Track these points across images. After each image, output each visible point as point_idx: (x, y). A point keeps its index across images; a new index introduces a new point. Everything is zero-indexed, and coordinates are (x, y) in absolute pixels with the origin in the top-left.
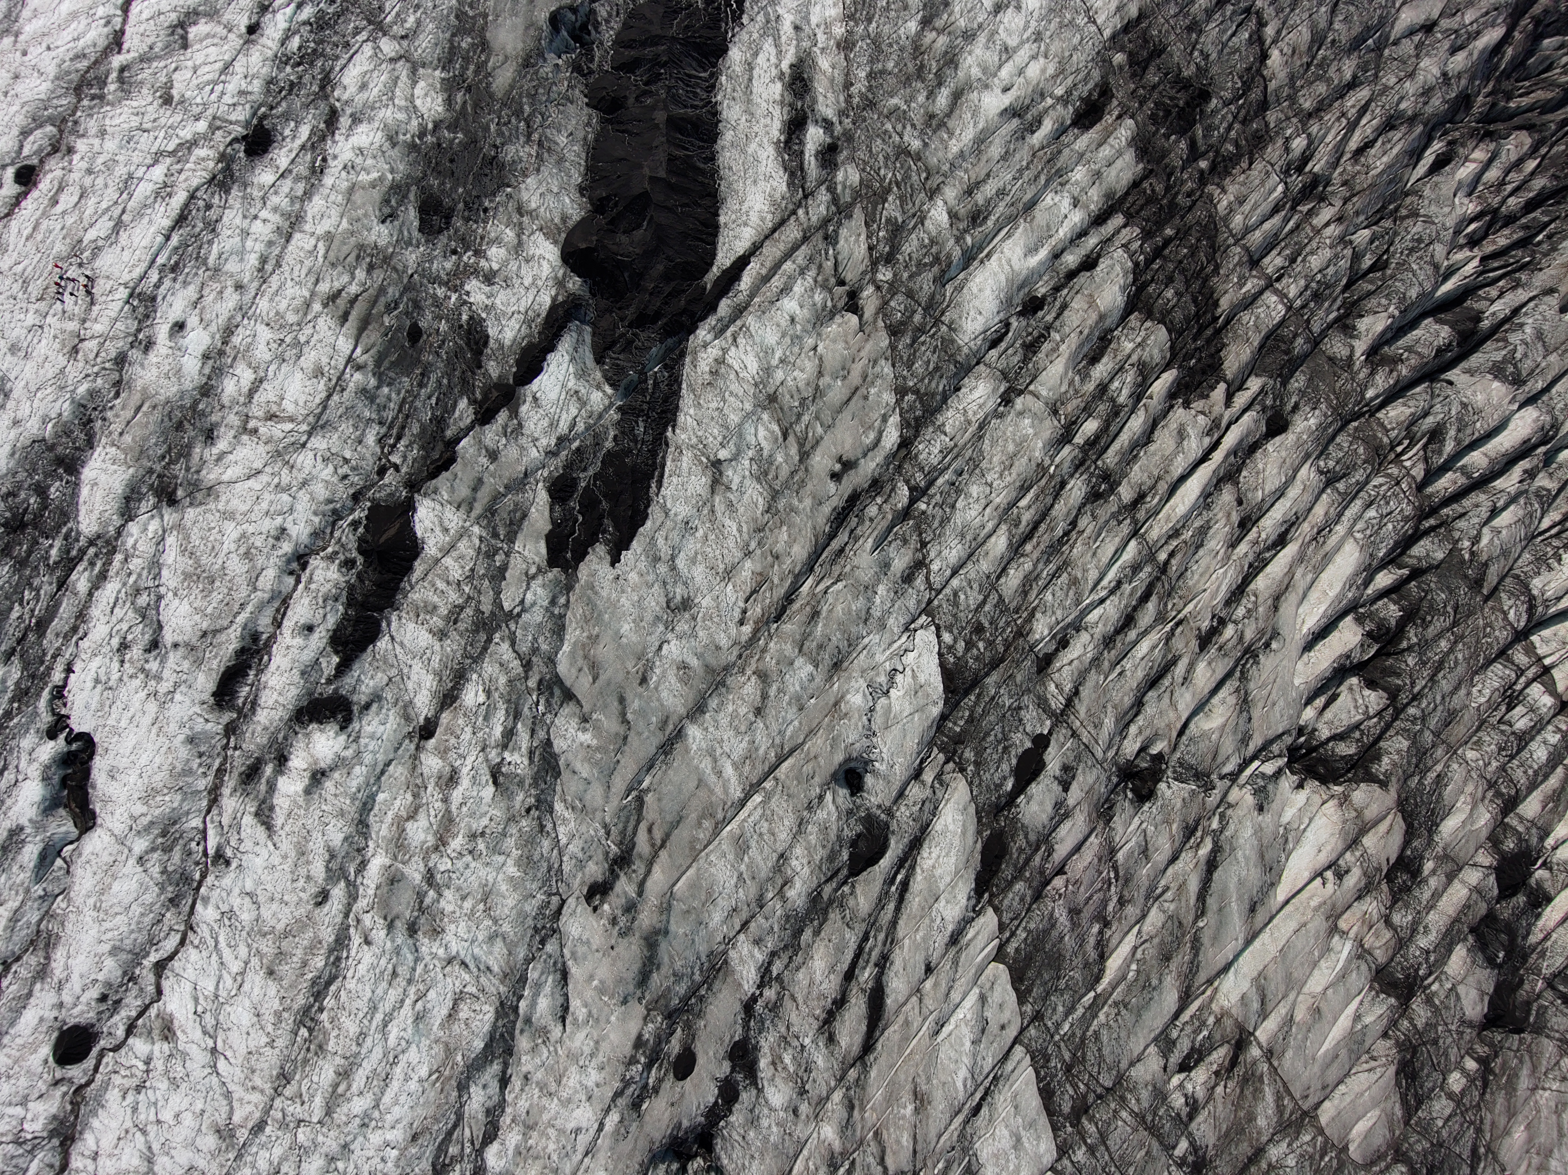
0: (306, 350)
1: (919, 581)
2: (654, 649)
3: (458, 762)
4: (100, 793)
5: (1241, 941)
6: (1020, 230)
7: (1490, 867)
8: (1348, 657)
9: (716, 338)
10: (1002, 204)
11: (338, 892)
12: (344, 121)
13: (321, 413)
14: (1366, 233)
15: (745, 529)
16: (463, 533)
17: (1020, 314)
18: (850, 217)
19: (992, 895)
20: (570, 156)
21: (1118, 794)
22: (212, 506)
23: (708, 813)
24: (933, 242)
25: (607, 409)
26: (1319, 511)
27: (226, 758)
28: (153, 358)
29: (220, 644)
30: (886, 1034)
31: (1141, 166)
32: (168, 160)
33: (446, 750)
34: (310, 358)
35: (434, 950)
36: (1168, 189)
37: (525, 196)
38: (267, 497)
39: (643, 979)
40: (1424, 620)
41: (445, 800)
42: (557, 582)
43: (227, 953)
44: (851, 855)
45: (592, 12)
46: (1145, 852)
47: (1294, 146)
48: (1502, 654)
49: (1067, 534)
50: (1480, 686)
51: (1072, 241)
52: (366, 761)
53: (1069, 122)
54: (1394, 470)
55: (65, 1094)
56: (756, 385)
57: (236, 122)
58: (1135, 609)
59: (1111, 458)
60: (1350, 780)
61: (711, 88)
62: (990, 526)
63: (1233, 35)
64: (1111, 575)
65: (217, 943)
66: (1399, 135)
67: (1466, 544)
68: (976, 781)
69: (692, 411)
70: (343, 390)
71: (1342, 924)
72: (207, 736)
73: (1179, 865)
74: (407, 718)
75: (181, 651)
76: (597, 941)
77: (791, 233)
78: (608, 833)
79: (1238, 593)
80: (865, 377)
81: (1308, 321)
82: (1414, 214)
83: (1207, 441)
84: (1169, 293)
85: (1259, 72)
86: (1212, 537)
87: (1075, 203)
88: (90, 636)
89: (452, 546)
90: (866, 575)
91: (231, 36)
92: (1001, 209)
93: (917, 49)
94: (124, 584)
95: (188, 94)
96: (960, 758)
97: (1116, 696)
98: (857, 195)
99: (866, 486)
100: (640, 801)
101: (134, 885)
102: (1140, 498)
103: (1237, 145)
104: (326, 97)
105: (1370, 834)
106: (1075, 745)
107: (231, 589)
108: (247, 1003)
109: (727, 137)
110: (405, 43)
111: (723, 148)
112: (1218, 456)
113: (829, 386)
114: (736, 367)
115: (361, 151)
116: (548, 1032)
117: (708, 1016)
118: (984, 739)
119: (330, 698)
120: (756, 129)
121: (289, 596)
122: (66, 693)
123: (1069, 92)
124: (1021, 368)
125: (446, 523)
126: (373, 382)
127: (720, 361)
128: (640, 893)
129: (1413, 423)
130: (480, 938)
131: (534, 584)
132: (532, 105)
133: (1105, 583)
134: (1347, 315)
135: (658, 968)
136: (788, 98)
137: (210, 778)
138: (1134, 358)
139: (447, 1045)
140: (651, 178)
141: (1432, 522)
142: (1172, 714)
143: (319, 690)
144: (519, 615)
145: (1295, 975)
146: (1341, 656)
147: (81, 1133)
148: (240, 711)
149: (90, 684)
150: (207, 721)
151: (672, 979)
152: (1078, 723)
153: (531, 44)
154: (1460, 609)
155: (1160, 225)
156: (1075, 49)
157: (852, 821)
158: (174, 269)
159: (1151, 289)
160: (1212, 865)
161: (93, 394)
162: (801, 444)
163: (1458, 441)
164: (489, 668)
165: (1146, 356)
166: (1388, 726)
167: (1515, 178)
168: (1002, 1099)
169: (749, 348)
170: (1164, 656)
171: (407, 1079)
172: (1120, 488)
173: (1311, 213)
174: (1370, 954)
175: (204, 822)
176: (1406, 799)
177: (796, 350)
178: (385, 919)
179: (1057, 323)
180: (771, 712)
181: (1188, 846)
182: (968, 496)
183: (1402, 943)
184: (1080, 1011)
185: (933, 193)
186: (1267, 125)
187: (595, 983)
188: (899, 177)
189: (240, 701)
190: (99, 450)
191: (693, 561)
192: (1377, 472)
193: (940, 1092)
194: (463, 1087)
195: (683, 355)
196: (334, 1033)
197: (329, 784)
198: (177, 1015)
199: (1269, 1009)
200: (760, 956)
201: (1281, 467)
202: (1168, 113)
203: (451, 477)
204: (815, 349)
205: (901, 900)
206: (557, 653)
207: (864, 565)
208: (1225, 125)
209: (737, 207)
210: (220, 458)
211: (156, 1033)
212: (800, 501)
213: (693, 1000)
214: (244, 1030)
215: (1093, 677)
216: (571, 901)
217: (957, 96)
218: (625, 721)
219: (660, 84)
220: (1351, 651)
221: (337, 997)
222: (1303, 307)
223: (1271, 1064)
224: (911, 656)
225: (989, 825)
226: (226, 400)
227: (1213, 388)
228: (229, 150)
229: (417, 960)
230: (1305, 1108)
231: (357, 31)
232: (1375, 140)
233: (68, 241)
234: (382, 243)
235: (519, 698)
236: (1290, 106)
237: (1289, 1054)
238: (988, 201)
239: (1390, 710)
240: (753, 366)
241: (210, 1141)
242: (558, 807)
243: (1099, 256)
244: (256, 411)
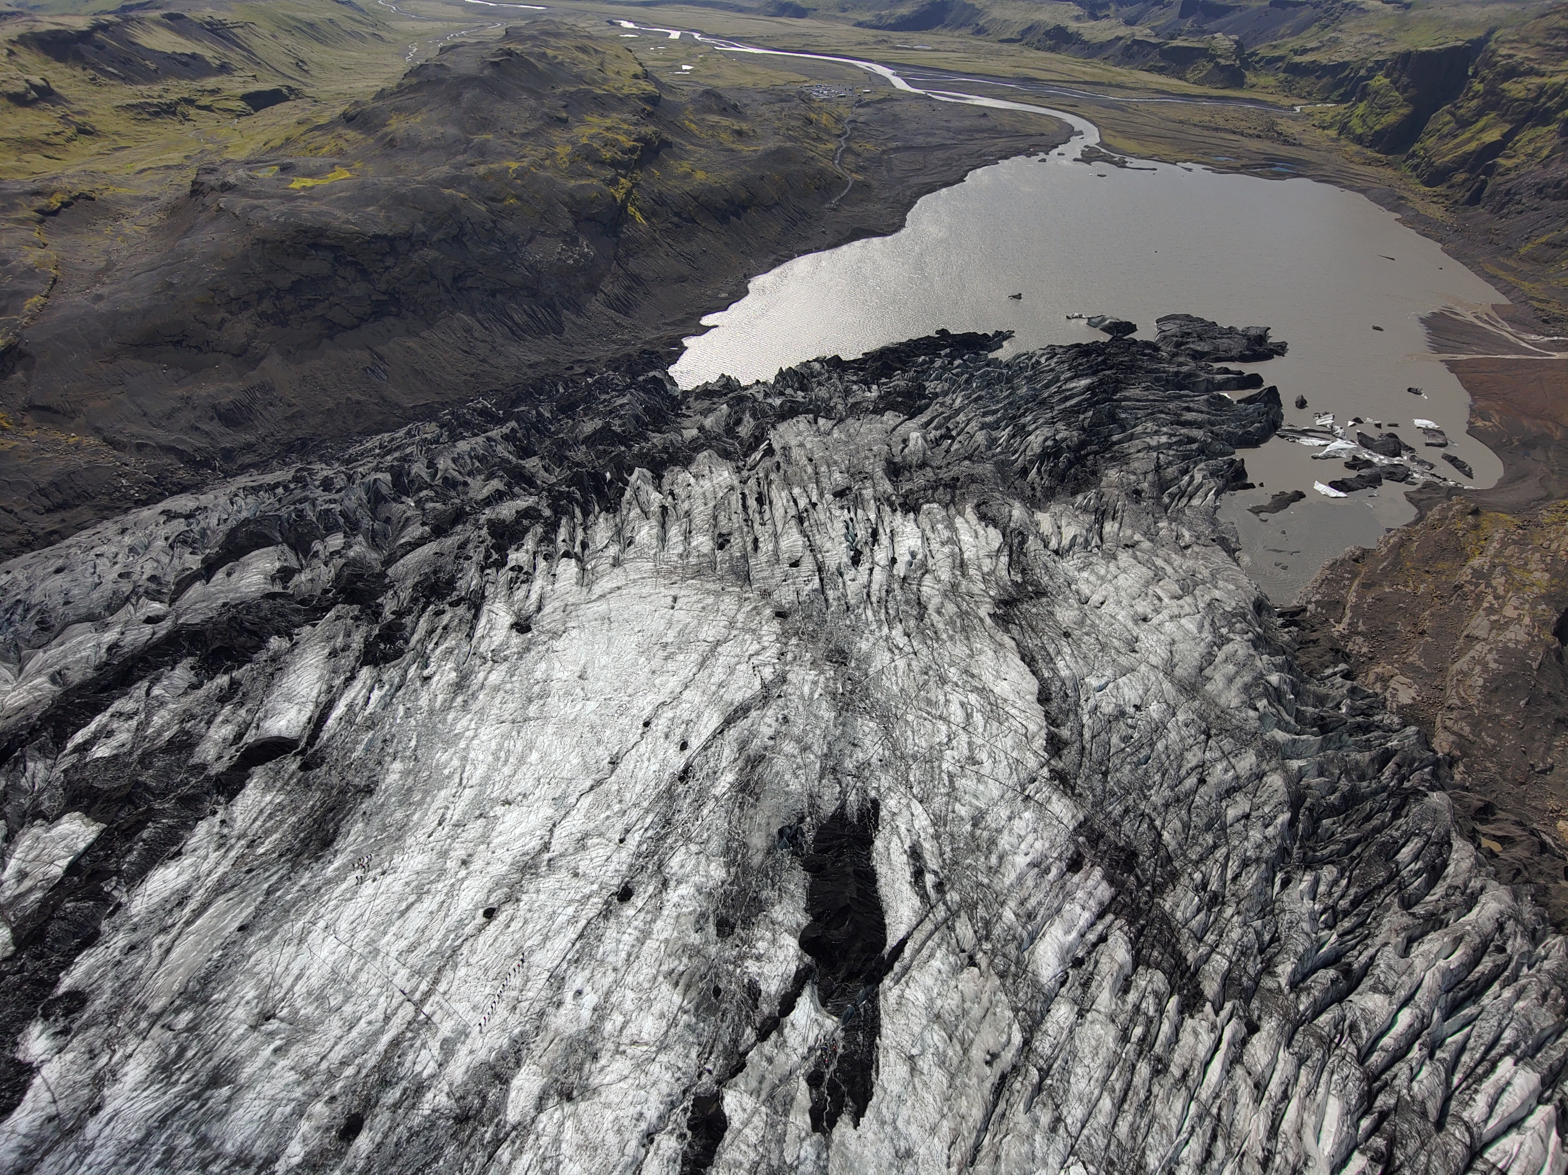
0: (654, 1003)
1: (1062, 1132)
6: (1057, 921)
9: (895, 984)
10: (1042, 909)
12: (673, 883)
13: (664, 1040)
14: (1259, 921)
15: (938, 1099)
16: (755, 1111)
17: (1073, 966)
18: (959, 916)
20: (797, 894)
22: (597, 1100)
24: (1009, 928)
25: (836, 1029)
26: (1303, 1078)
28: (562, 1011)
31: (1113, 888)
32: (577, 904)
34: (657, 1008)
36: (1133, 899)
37: (774, 915)
38: (631, 1092)
40: (1401, 1143)
42: (819, 1142)
45: (799, 828)
47: (1195, 877)
49: (1147, 1097)
51: (1088, 927)
53: (1065, 868)
54: (1338, 1052)
56: (926, 1008)
57: (613, 885)
58: (1210, 1146)
59: (1158, 1048)
61: (869, 859)
62: (1096, 1092)
63: (1139, 826)
64: (1187, 1123)
66: (1254, 868)
67: (1404, 1091)
69: (889, 1026)
70: (676, 1025)
77: (928, 926)
79: (1273, 1133)
80: (991, 1002)
81: (1245, 968)
82: (1283, 910)
83: (1213, 1036)
84: (1156, 953)
85: (1160, 842)
86: (1241, 1097)
87: (1084, 907)
89: (749, 1120)
90: (1024, 1128)
91: (610, 843)
92: (1043, 911)
93: (974, 837)
94: (536, 1154)
95: (588, 871)
98: (960, 905)
99: (1009, 1069)
102: (1186, 1073)
103: (1163, 878)
104: (662, 872)
107: (607, 1155)
109: (882, 881)
110: (703, 845)
111: (880, 886)
112: (1224, 1047)
113: (971, 1007)
114: (912, 999)
115: (683, 897)
120: (897, 876)
121: (641, 1163)
123: (1060, 855)
124: (1083, 997)
125: (744, 1105)
126: (694, 1020)
127: (901, 996)
129: (1337, 1024)
131: (804, 1144)
132: (773, 871)
133: (1184, 1128)
134: (1268, 965)
136: (911, 861)
138: (1149, 990)
140: (850, 898)
141: (1378, 1083)
144: (797, 1167)
153: (770, 844)
155: (1135, 918)
156: (1057, 835)
158: (576, 961)
159: (1144, 951)
161: (522, 1033)
162: (962, 1044)
163: (1370, 1031)
165: (1156, 988)
167: (1337, 889)
169: (917, 988)
172: (1171, 1067)
173: (1220, 911)
177: (946, 987)
179: (1096, 971)
182: (1076, 1074)
185: (1002, 904)
186: (1175, 867)
188: (981, 897)
190: (524, 1067)
191: (908, 1121)
192: (1328, 1053)
195: (877, 994)
201: (1266, 1051)
202: (1118, 862)
203: (745, 1075)
204: (957, 986)
207: (1022, 1121)
208: (1152, 868)
209: (894, 914)
210: (602, 1069)
212: (970, 1079)
217: (1001, 858)
219: (844, 858)
220: (1364, 1169)
222: (1238, 960)
226: (606, 1035)
227: (1204, 1006)
228: (610, 898)
232: (1241, 872)
233: (514, 946)
234: (696, 943)
236: (1185, 858)
238: (1034, 907)
240: (922, 997)
243: (1107, 934)
244: (624, 1040)
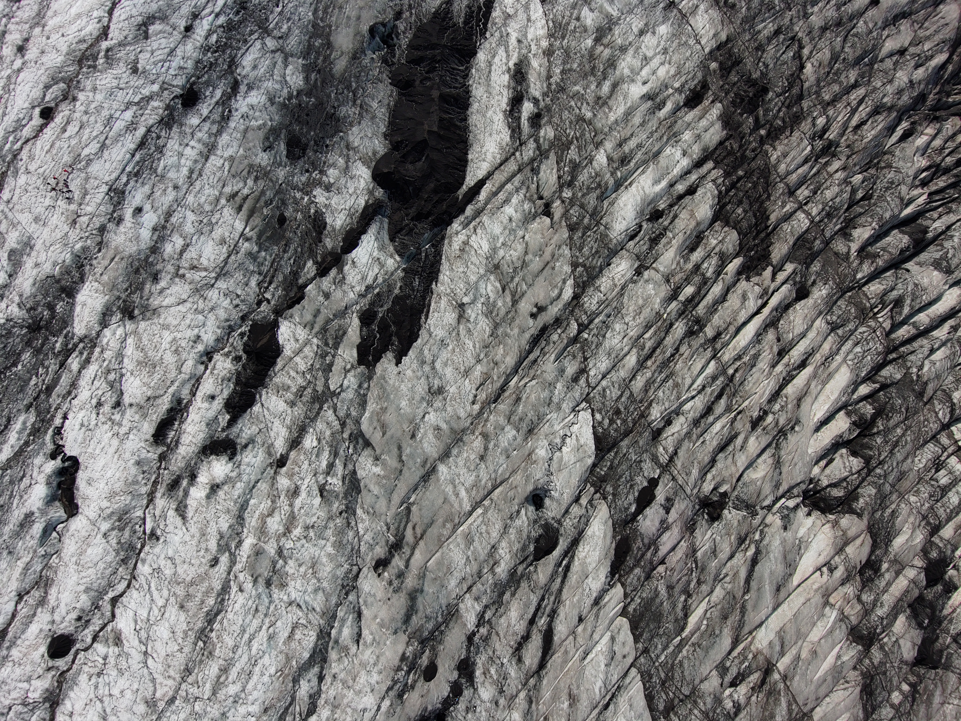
0: (216, 227)
1: (582, 382)
2: (420, 417)
3: (300, 482)
4: (81, 494)
5: (770, 609)
6: (650, 169)
7: (921, 568)
8: (841, 437)
9: (463, 229)
10: (640, 153)
11: (224, 559)
12: (243, 88)
13: (224, 266)
14: (859, 177)
15: (477, 346)
16: (307, 342)
17: (649, 220)
18: (547, 158)
19: (620, 576)
20: (379, 115)
21: (699, 516)
22: (156, 321)
23: (449, 519)
24: (597, 175)
25: (396, 270)
26: (826, 347)
27: (159, 474)
28: (122, 229)
29: (158, 405)
30: (553, 658)
31: (725, 132)
32: (135, 108)
33: (293, 475)
34: (218, 233)
35: (281, 597)
36: (741, 146)
37: (351, 138)
38: (190, 316)
39: (407, 619)
40: (887, 416)
41: (291, 505)
42: (363, 374)
43: (155, 594)
44: (535, 548)
45: (395, 27)
46: (714, 552)
47: (818, 122)
48: (934, 437)
49: (673, 355)
50: (920, 457)
51: (681, 177)
52: (244, 480)
53: (682, 104)
54: (872, 323)
55: (54, 676)
56: (487, 258)
57: (177, 86)
58: (713, 403)
59: (701, 310)
60: (839, 512)
61: (466, 76)
62: (626, 349)
63: (783, 53)
64: (699, 381)
65: (150, 587)
66: (882, 118)
67: (915, 370)
68: (613, 505)
69: (448, 273)
70: (237, 253)
71: (832, 600)
72: (148, 461)
73: (735, 561)
74: (270, 454)
75: (134, 409)
76: (380, 595)
77: (512, 166)
78: (388, 529)
79: (775, 396)
80: (553, 256)
81: (823, 230)
82: (889, 166)
83: (760, 302)
84: (740, 211)
85: (799, 77)
86: (761, 361)
87: (684, 153)
88: (78, 397)
89: (300, 350)
90: (550, 377)
91: (175, 33)
92: (639, 155)
93: (592, 55)
94: (101, 367)
95: (148, 67)
96: (604, 491)
97: (700, 456)
98: (552, 145)
99: (552, 322)
100: (408, 510)
101: (100, 550)
102: (718, 335)
103: (784, 121)
104: (232, 73)
105: (851, 545)
106: (674, 486)
107: (165, 372)
108: (167, 625)
109: (475, 106)
110: (281, 41)
111: (472, 113)
112: (766, 311)
113: (531, 260)
114: (476, 247)
115: (252, 107)
116: (349, 649)
117: (446, 643)
118: (618, 480)
119: (223, 440)
120: (492, 102)
121: (201, 377)
122: (62, 432)
123: (683, 86)
124: (648, 253)
125: (297, 336)
126: (256, 248)
127: (466, 243)
128: (407, 566)
129: (885, 295)
130: (309, 590)
131: (349, 375)
132: (357, 82)
133: (695, 386)
134: (846, 227)
135: (416, 613)
136: (513, 84)
137: (149, 487)
138: (717, 250)
139: (287, 655)
140: (428, 131)
141: (894, 355)
142: (733, 469)
143: (217, 435)
144: (339, 394)
145: (802, 630)
146: (837, 436)
147: (63, 700)
148: (168, 446)
149: (77, 427)
150: (148, 452)
151: (424, 620)
152: (676, 472)
153: (357, 45)
154: (910, 410)
155: (735, 168)
156: (687, 59)
157: (536, 527)
158: (137, 174)
159: (728, 207)
160: (754, 561)
161: (85, 249)
162: (513, 295)
163: (912, 307)
164: (320, 425)
165: (724, 249)
166: (864, 480)
167: (951, 145)
168: (622, 700)
169: (483, 236)
170: (730, 433)
171: (263, 674)
172: (706, 329)
173: (827, 164)
174: (848, 619)
175: (144, 513)
176: (873, 525)
177: (512, 238)
178: (252, 576)
179: (671, 227)
180: (489, 458)
181: (740, 549)
182: (613, 330)
183: (867, 612)
184: (671, 648)
185: (598, 145)
186: (802, 109)
187: (378, 620)
188: (578, 135)
189: (169, 440)
190: (87, 284)
191: (446, 364)
192: (862, 324)
193: (585, 695)
194: (296, 681)
195: (443, 238)
196: (219, 645)
197: (221, 493)
198: (124, 630)
199: (786, 650)
200: (478, 608)
201: (804, 319)
202: (742, 100)
203: (301, 308)
204: (523, 237)
205: (565, 576)
206: (361, 418)
207: (549, 370)
208: (777, 108)
209: (479, 149)
210: (161, 292)
211: (111, 641)
212: (511, 330)
213: (437, 633)
214: (165, 641)
215: (686, 444)
216: (365, 570)
217: (615, 86)
218: (401, 461)
219: (436, 73)
220: (843, 433)
221: (221, 623)
222: (820, 221)
223: (785, 684)
224: (576, 427)
225: (620, 533)
226: (166, 256)
227: (764, 269)
228: (172, 103)
229: (270, 602)
230: (805, 711)
231: (252, 33)
232: (867, 120)
233: (72, 155)
234: (263, 164)
235: (337, 444)
236: (816, 98)
237: (797, 678)
238: (631, 151)
239: (865, 470)
240: (486, 246)
241: (141, 708)
242: (359, 511)
243: (698, 186)
244: (184, 263)
